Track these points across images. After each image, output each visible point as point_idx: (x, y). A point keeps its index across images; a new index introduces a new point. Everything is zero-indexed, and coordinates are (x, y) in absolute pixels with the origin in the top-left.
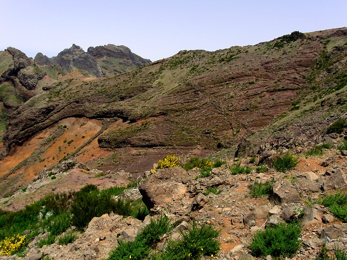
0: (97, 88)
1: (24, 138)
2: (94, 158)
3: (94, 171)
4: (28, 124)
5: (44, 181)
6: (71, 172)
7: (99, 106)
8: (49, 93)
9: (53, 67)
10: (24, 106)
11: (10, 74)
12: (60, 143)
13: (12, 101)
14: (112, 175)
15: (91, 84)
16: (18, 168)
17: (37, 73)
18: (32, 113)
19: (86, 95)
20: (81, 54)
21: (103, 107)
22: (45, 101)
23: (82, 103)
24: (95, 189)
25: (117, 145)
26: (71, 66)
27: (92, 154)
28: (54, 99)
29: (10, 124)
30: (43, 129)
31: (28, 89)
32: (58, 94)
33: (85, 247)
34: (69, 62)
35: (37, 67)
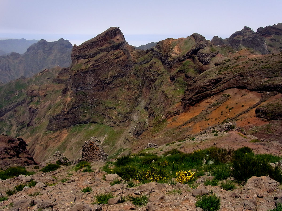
0: (261, 64)
1: (195, 101)
2: (249, 125)
3: (250, 136)
4: (200, 91)
5: (208, 136)
6: (230, 133)
7: (261, 80)
8: (219, 68)
9: (225, 47)
10: (199, 77)
11: (192, 53)
12: (222, 108)
13: (191, 73)
14: (267, 143)
15: (256, 61)
16: (189, 122)
17: (212, 51)
18: (204, 83)
19: (250, 70)
20: (251, 35)
21: (264, 81)
22: (215, 74)
23: (245, 77)
24: (250, 152)
25: (273, 117)
26: (240, 45)
27: (249, 121)
28: (223, 73)
29: (187, 90)
30: (211, 95)
31: (203, 64)
32: (226, 69)
33: (244, 197)
34: (239, 41)
35: (213, 47)
